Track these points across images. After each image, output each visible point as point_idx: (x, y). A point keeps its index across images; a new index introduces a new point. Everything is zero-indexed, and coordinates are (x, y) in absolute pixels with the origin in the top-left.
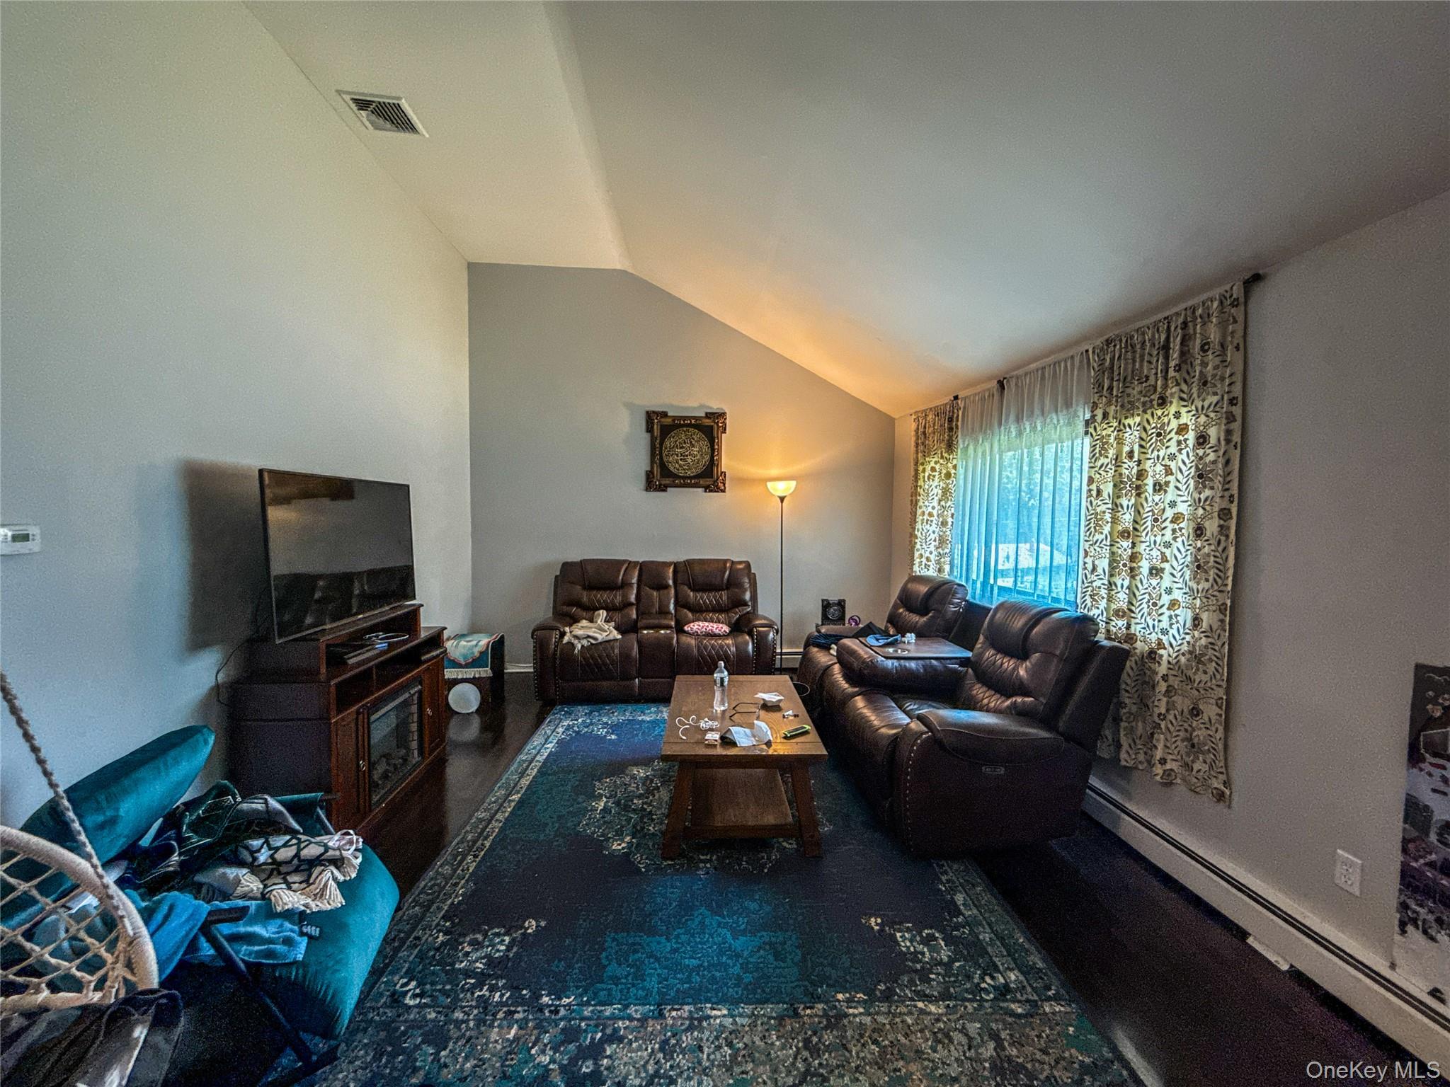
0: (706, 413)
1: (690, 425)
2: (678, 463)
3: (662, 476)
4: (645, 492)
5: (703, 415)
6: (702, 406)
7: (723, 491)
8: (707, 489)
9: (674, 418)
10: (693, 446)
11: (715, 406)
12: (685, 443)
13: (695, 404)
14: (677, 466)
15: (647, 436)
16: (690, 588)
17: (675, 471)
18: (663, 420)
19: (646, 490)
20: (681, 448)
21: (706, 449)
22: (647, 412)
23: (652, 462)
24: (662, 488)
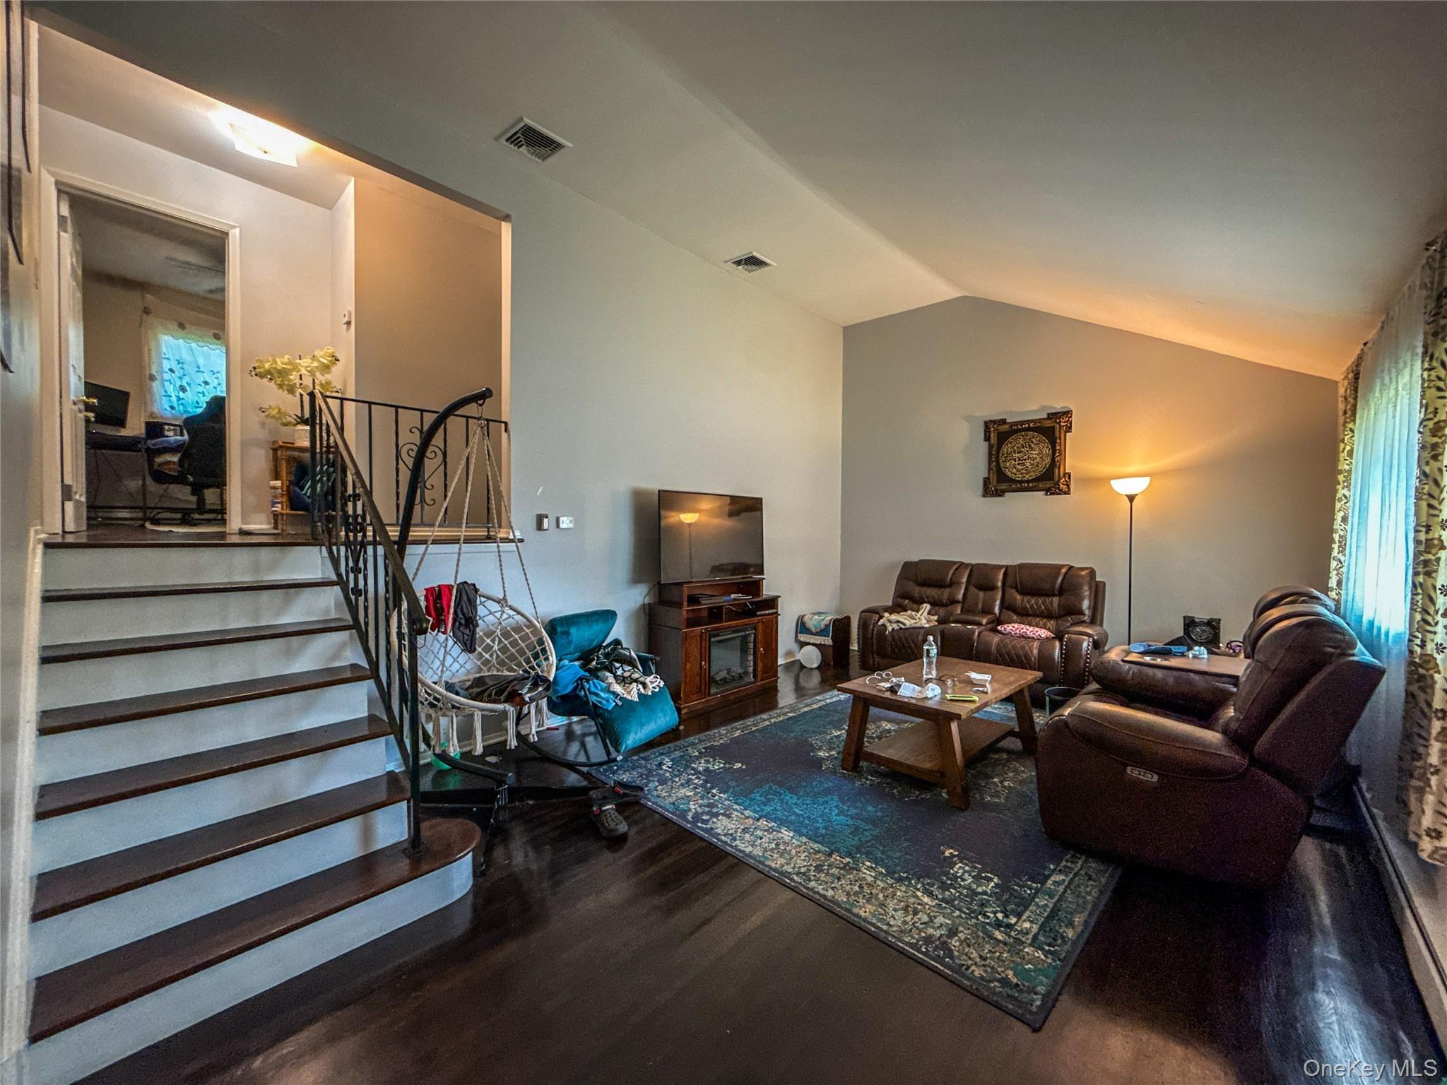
0: (1048, 414)
1: (1029, 429)
2: (1015, 467)
3: (998, 482)
4: (983, 499)
5: (1046, 417)
6: (1044, 408)
7: (1068, 493)
8: (1048, 491)
9: (1012, 424)
10: (1032, 449)
11: (1058, 406)
12: (1023, 447)
13: (1035, 407)
14: (1014, 471)
15: (985, 446)
16: (1017, 591)
17: (1013, 476)
18: (1000, 428)
19: (984, 496)
20: (1019, 453)
21: (1046, 450)
22: (985, 422)
23: (990, 469)
24: (999, 493)
